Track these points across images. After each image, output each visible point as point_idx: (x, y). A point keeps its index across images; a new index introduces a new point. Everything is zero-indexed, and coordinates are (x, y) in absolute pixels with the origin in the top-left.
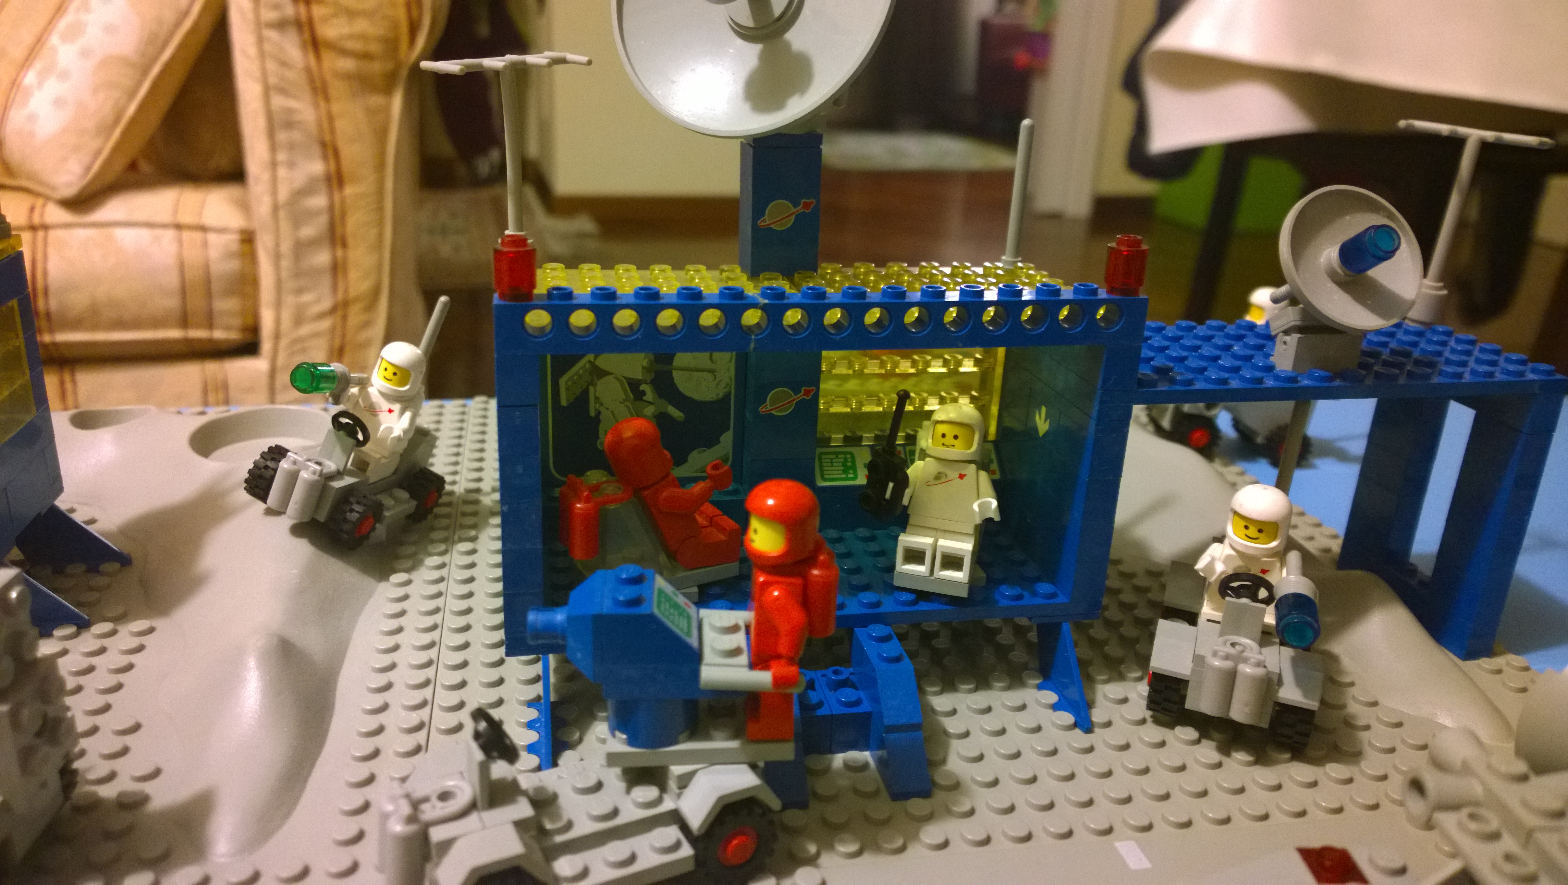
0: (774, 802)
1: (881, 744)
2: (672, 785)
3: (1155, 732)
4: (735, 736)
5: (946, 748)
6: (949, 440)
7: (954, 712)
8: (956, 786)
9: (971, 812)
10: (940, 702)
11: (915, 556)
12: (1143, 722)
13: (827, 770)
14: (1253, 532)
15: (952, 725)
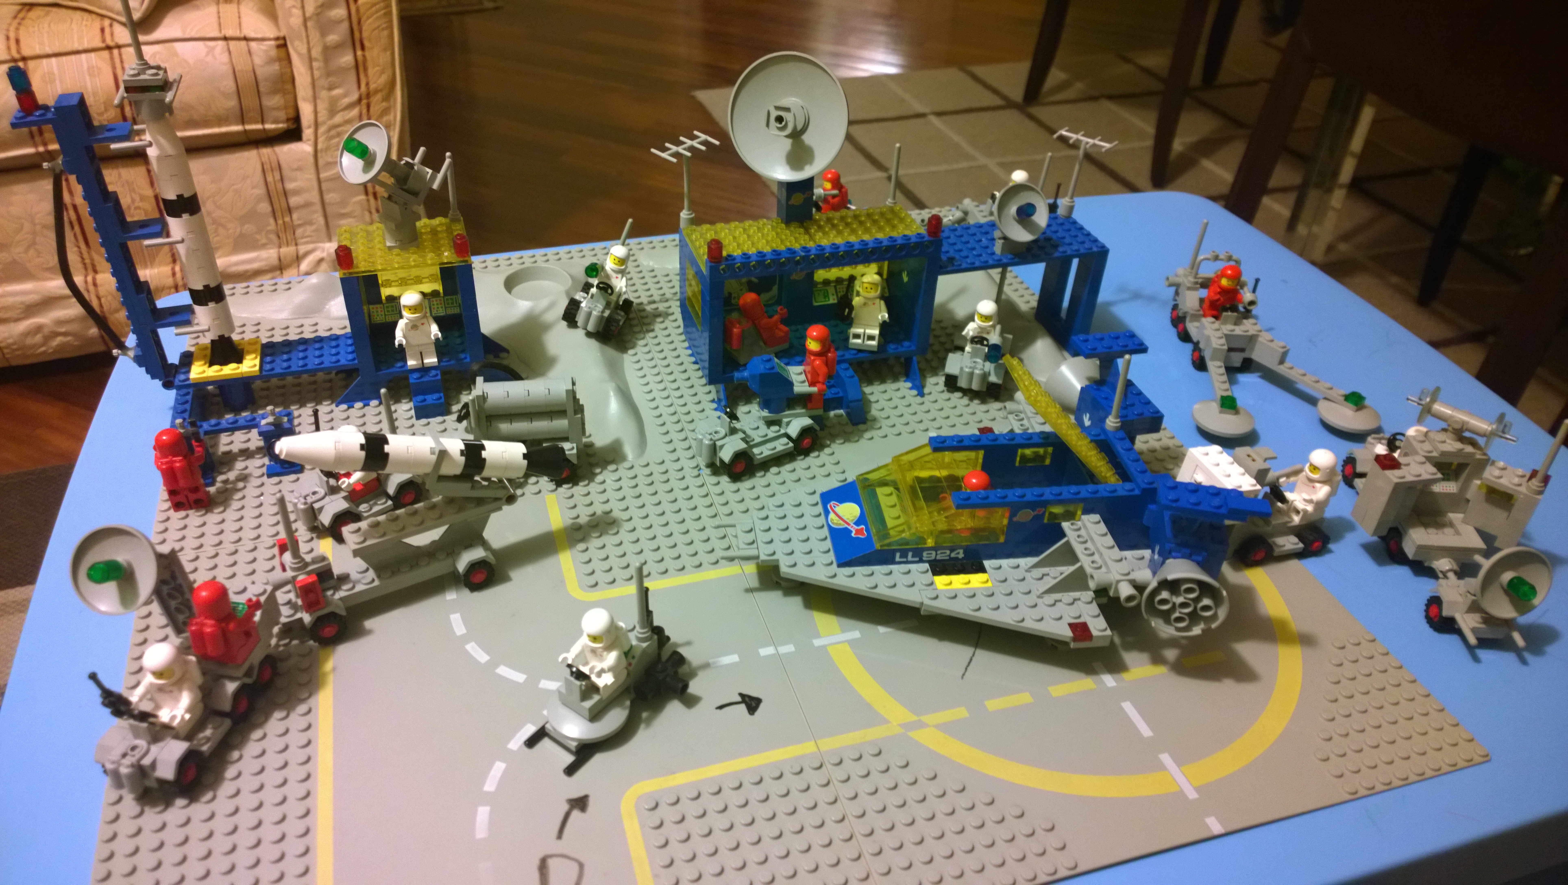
0: (817, 428)
1: (848, 407)
2: (784, 425)
3: (946, 395)
4: (803, 408)
5: (870, 407)
6: (869, 289)
7: (872, 393)
8: (875, 420)
9: (881, 428)
10: (867, 390)
11: (857, 336)
12: (943, 391)
13: (828, 418)
14: (983, 319)
15: (872, 398)
